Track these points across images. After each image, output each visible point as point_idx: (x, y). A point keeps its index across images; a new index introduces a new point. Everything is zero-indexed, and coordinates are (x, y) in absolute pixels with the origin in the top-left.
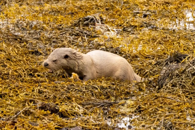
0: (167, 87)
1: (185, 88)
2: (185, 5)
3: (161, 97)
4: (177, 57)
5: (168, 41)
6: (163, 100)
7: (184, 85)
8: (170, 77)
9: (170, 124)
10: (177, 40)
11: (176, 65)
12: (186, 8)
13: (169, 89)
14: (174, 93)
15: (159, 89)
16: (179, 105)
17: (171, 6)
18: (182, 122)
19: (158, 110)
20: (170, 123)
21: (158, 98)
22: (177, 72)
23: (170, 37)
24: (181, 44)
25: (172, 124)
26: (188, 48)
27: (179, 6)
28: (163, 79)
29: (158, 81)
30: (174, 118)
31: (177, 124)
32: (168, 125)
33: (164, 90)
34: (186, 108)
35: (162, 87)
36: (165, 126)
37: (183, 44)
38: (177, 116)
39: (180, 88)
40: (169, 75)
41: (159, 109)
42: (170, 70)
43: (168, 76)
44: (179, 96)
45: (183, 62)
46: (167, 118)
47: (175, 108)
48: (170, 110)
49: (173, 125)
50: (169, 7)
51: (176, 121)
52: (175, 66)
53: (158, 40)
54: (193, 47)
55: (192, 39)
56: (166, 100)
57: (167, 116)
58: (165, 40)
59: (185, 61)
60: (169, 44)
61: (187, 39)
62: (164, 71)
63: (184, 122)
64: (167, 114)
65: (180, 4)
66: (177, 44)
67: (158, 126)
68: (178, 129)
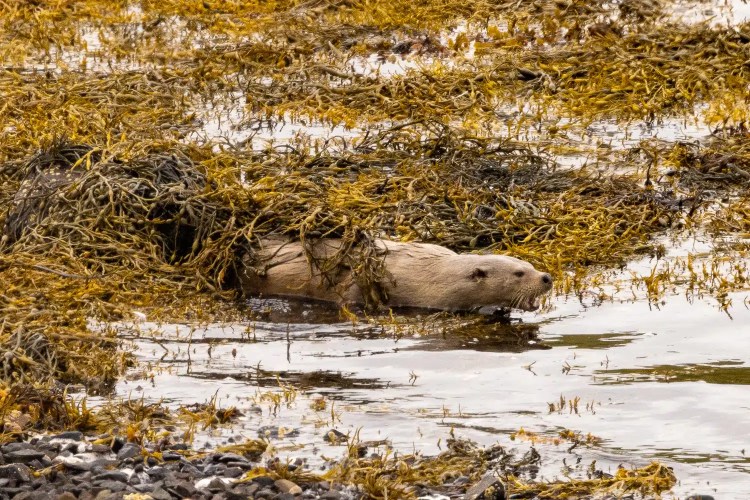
0: (33, 238)
1: (80, 240)
2: (82, 10)
3: (18, 265)
4: (63, 153)
5: (35, 106)
6: (22, 273)
7: (76, 232)
8: (42, 209)
9: (41, 342)
10: (59, 103)
11: (58, 174)
12: (86, 19)
13: (38, 242)
14: (51, 251)
15: (10, 242)
16: (66, 289)
17: (44, 12)
18: (74, 337)
19: (8, 303)
20: (41, 338)
21: (7, 268)
22: (62, 195)
23: (39, 95)
24: (70, 116)
25: (45, 342)
26: (90, 128)
27: (66, 10)
28: (22, 214)
29: (7, 220)
30: (54, 324)
31: (61, 342)
32: (35, 344)
33: (24, 245)
34: (86, 295)
35: (19, 237)
36: (27, 346)
37: (78, 116)
38: (61, 319)
39: (67, 241)
40: (38, 202)
41: (8, 299)
42: (40, 189)
43: (36, 206)
44: (66, 262)
45: (78, 167)
46: (33, 323)
47: (57, 295)
48: (43, 301)
49: (51, 343)
50: (37, 15)
51: (58, 332)
52: (55, 177)
53: (6, 106)
54: (104, 123)
55: (101, 102)
56: (30, 273)
57: (32, 319)
58: (27, 104)
59: (82, 163)
60: (37, 117)
61: (87, 100)
62: (25, 191)
63: (81, 337)
64: (31, 314)
65: (69, 7)
66: (61, 117)
67: (8, 346)
68: (65, 354)
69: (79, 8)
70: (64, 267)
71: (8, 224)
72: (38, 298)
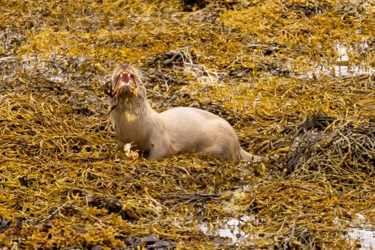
0: (302, 170)
1: (332, 173)
2: (335, 35)
3: (292, 186)
4: (319, 121)
5: (304, 93)
6: (295, 191)
7: (329, 168)
8: (307, 154)
9: (306, 233)
10: (319, 92)
11: (316, 133)
12: (338, 40)
13: (305, 174)
14: (313, 180)
15: (288, 173)
16: (320, 201)
17: (313, 37)
18: (325, 230)
19: (286, 209)
20: (306, 230)
21: (286, 188)
22: (319, 146)
23: (307, 87)
24: (325, 99)
25: (308, 233)
26: (337, 106)
27: (326, 36)
28: (295, 157)
29: (286, 160)
30: (313, 222)
31: (318, 233)
32: (302, 234)
33: (297, 175)
34: (332, 204)
35: (293, 170)
36: (298, 235)
37: (329, 99)
38: (317, 218)
39: (323, 173)
40: (305, 150)
41: (287, 206)
42: (306, 142)
43: (303, 152)
44: (321, 185)
45: (328, 130)
46: (301, 221)
47: (314, 205)
48: (307, 208)
49: (312, 233)
50: (309, 39)
51: (315, 227)
52: (315, 135)
53: (287, 91)
54: (345, 104)
55: (344, 92)
56: (299, 191)
57: (300, 219)
58: (300, 91)
59: (331, 127)
60: (306, 99)
61: (335, 91)
62: (297, 143)
63: (330, 230)
64: (300, 216)
65: (327, 33)
66: (319, 99)
67: (287, 235)
68: (320, 240)
69: (333, 34)
70: (319, 187)
71: (287, 162)
72: (304, 206)
